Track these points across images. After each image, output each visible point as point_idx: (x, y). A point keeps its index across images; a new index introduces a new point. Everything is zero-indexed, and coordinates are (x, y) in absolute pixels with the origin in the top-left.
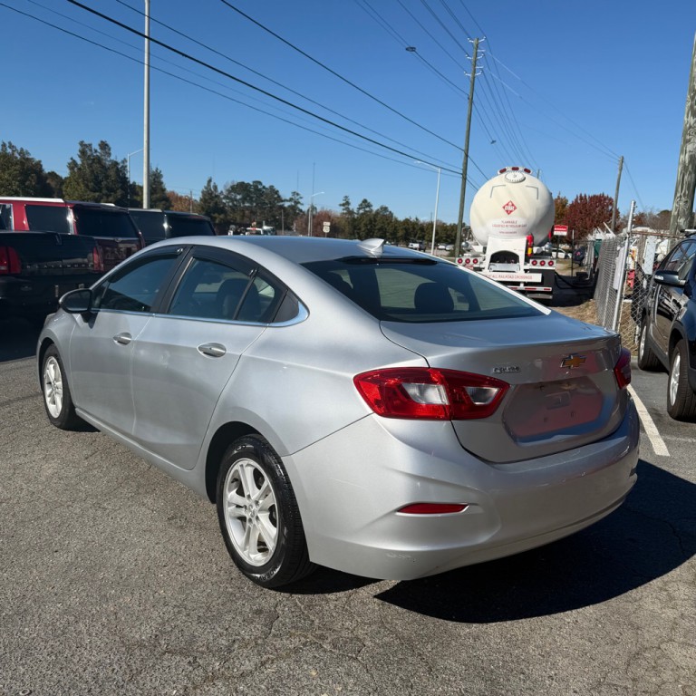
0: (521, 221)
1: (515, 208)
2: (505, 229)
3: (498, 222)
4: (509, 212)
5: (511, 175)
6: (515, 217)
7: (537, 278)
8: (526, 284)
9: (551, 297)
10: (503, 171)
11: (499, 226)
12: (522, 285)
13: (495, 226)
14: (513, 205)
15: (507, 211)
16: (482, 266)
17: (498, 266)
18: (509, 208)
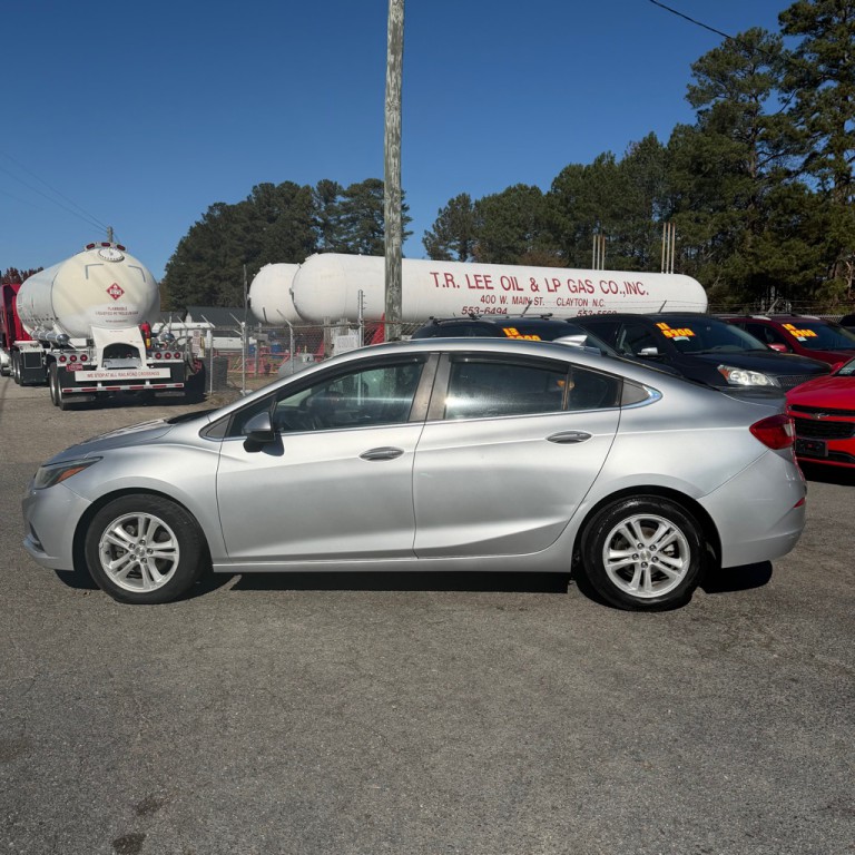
0: (131, 308)
1: (123, 292)
2: (113, 318)
3: (104, 308)
4: (116, 297)
5: (106, 252)
6: (122, 302)
7: (165, 373)
8: (152, 381)
9: (183, 394)
10: (91, 247)
11: (104, 313)
12: (148, 383)
13: (100, 313)
14: (119, 288)
15: (113, 295)
16: (93, 363)
17: (114, 362)
18: (115, 292)
